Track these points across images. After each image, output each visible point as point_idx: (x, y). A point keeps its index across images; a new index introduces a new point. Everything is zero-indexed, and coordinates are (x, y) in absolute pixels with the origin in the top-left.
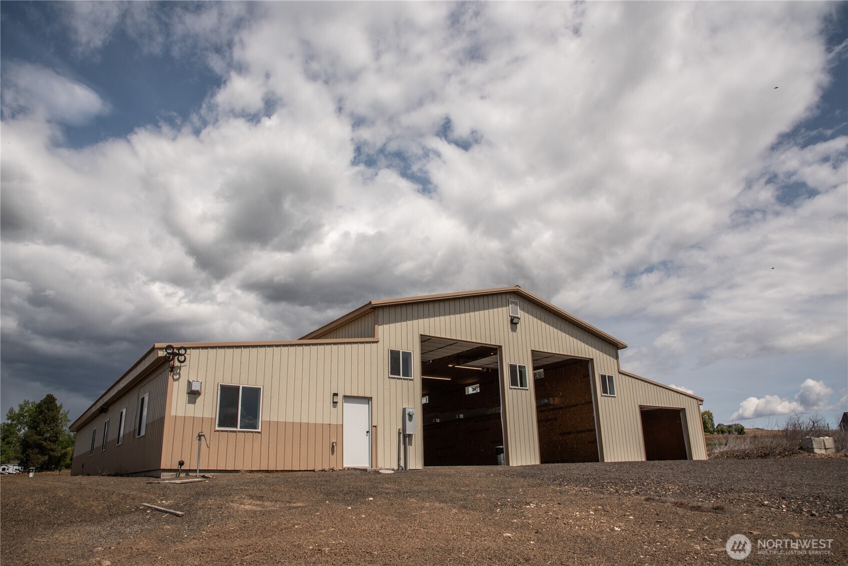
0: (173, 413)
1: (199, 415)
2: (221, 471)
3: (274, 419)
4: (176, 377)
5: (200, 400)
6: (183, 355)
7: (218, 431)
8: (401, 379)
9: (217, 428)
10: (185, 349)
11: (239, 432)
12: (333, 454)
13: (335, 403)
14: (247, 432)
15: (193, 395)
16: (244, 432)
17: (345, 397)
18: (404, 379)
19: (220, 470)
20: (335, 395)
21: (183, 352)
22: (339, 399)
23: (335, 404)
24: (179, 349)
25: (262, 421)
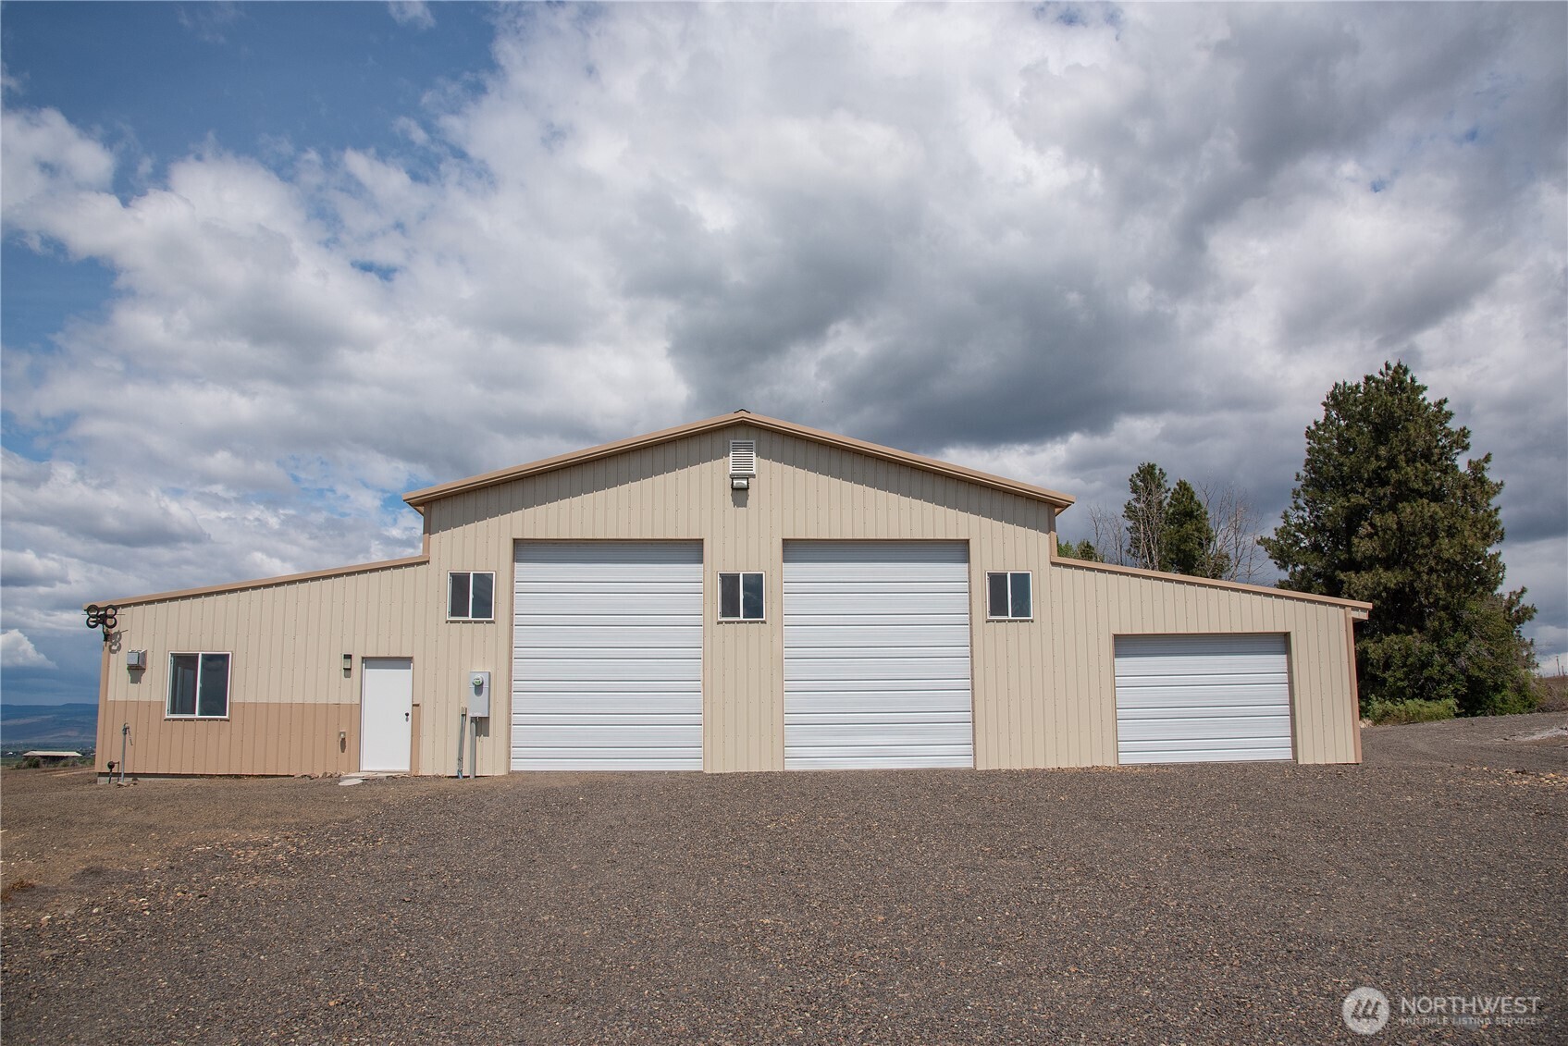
0: (110, 698)
1: (145, 698)
2: (174, 776)
3: (251, 699)
4: (114, 648)
5: (145, 677)
6: (112, 617)
7: (169, 720)
8: (470, 622)
9: (167, 717)
10: (115, 608)
11: (198, 720)
12: (343, 751)
13: (348, 670)
14: (210, 720)
15: (137, 670)
16: (205, 720)
17: (364, 659)
18: (475, 622)
19: (174, 774)
20: (348, 657)
21: (110, 612)
22: (356, 662)
23: (348, 672)
24: (106, 609)
25: (230, 703)
